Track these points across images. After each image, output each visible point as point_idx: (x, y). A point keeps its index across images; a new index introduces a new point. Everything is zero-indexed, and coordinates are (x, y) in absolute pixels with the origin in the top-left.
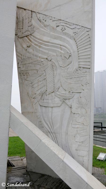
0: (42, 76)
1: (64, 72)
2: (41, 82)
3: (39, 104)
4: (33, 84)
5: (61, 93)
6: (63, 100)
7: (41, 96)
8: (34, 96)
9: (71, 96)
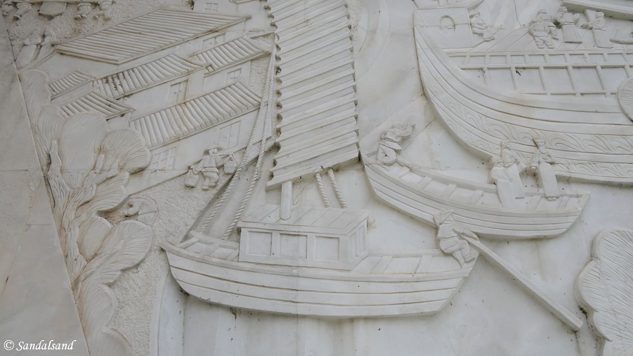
0: (230, 35)
1: (447, 22)
2: (222, 79)
3: (174, 281)
4: (127, 85)
5: (446, 182)
6: (478, 243)
7: (200, 199)
8: (125, 188)
9: (552, 206)
